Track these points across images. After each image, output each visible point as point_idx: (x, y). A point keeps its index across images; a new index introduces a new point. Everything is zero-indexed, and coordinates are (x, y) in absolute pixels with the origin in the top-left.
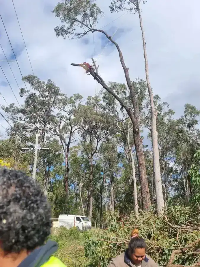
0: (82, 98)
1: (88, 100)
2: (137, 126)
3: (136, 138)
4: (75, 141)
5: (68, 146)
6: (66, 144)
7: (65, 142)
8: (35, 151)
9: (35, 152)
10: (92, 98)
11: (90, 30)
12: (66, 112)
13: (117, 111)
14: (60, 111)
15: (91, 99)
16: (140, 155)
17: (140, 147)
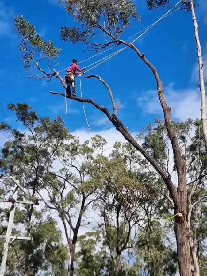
0: (106, 142)
1: (115, 149)
2: (182, 208)
3: (179, 229)
4: (89, 223)
5: (75, 231)
6: (72, 228)
7: (70, 223)
8: (5, 241)
9: (5, 244)
10: (122, 145)
11: (113, 41)
12: (76, 167)
13: (168, 171)
14: (66, 166)
15: (119, 146)
16: (184, 262)
17: (184, 246)
